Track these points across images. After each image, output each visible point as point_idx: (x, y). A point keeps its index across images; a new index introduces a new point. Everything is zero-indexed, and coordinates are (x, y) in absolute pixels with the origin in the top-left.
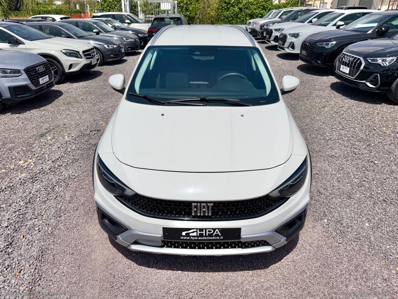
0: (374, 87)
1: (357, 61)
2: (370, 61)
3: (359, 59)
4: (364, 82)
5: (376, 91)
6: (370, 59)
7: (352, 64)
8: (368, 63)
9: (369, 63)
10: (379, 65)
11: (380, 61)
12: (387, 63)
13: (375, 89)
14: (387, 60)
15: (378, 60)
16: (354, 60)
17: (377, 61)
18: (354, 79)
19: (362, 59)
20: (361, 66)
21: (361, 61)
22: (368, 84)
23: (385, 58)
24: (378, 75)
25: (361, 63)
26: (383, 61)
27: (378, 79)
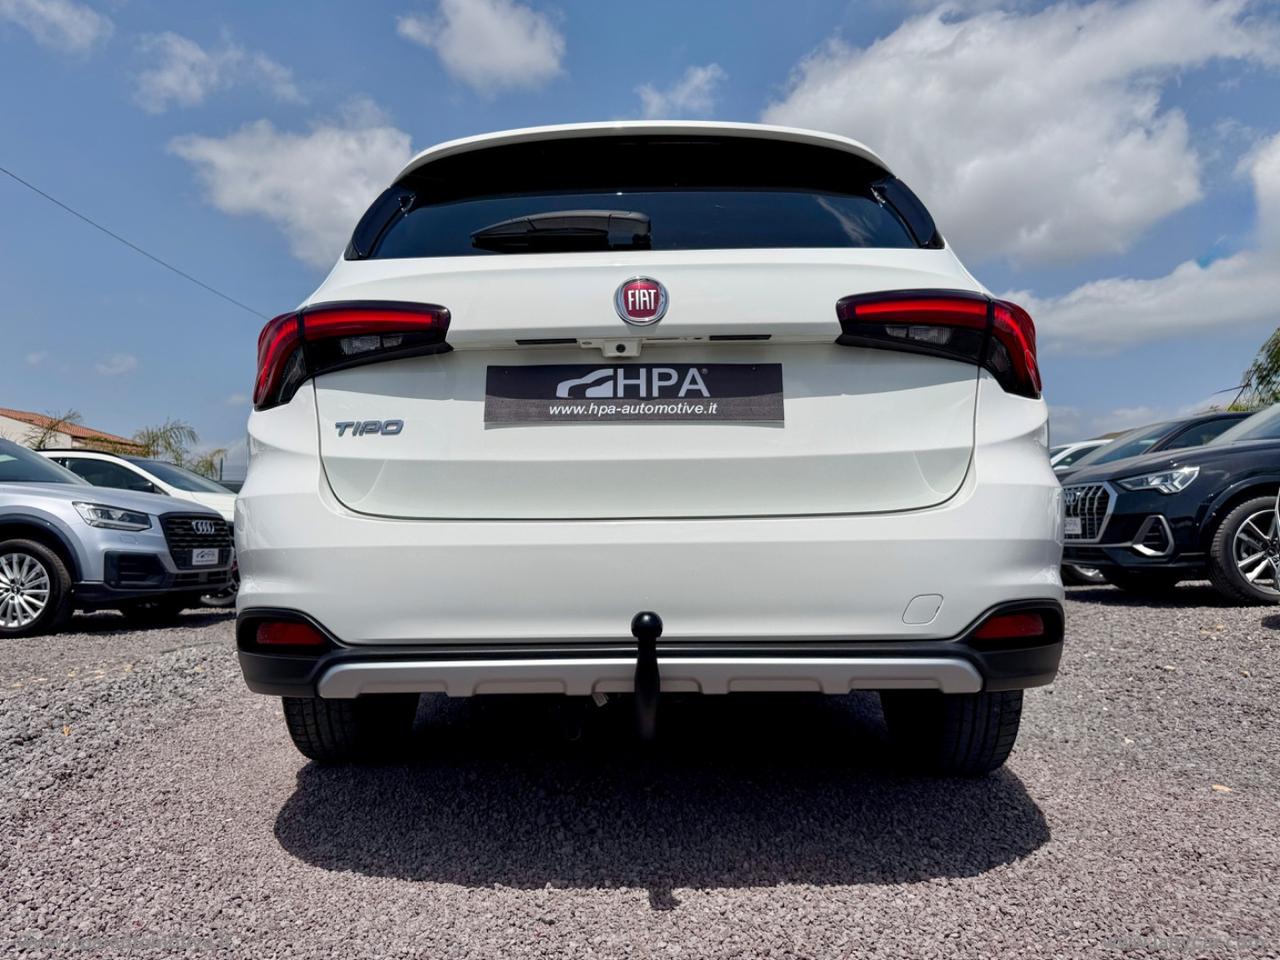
0: (1160, 554)
1: (1095, 493)
2: (1129, 486)
3: (1098, 488)
4: (1128, 544)
5: (1170, 565)
6: (1129, 483)
7: (1084, 505)
8: (1124, 492)
9: (1128, 490)
10: (1156, 490)
11: (1155, 482)
12: (1176, 483)
13: (1165, 560)
14: (1175, 476)
15: (1150, 480)
16: (1086, 494)
17: (1148, 483)
18: (1100, 543)
19: (1106, 486)
20: (1107, 503)
21: (1105, 492)
22: (1141, 548)
23: (1169, 472)
24: (1161, 517)
25: (1105, 497)
26: (1166, 479)
27: (1163, 528)
